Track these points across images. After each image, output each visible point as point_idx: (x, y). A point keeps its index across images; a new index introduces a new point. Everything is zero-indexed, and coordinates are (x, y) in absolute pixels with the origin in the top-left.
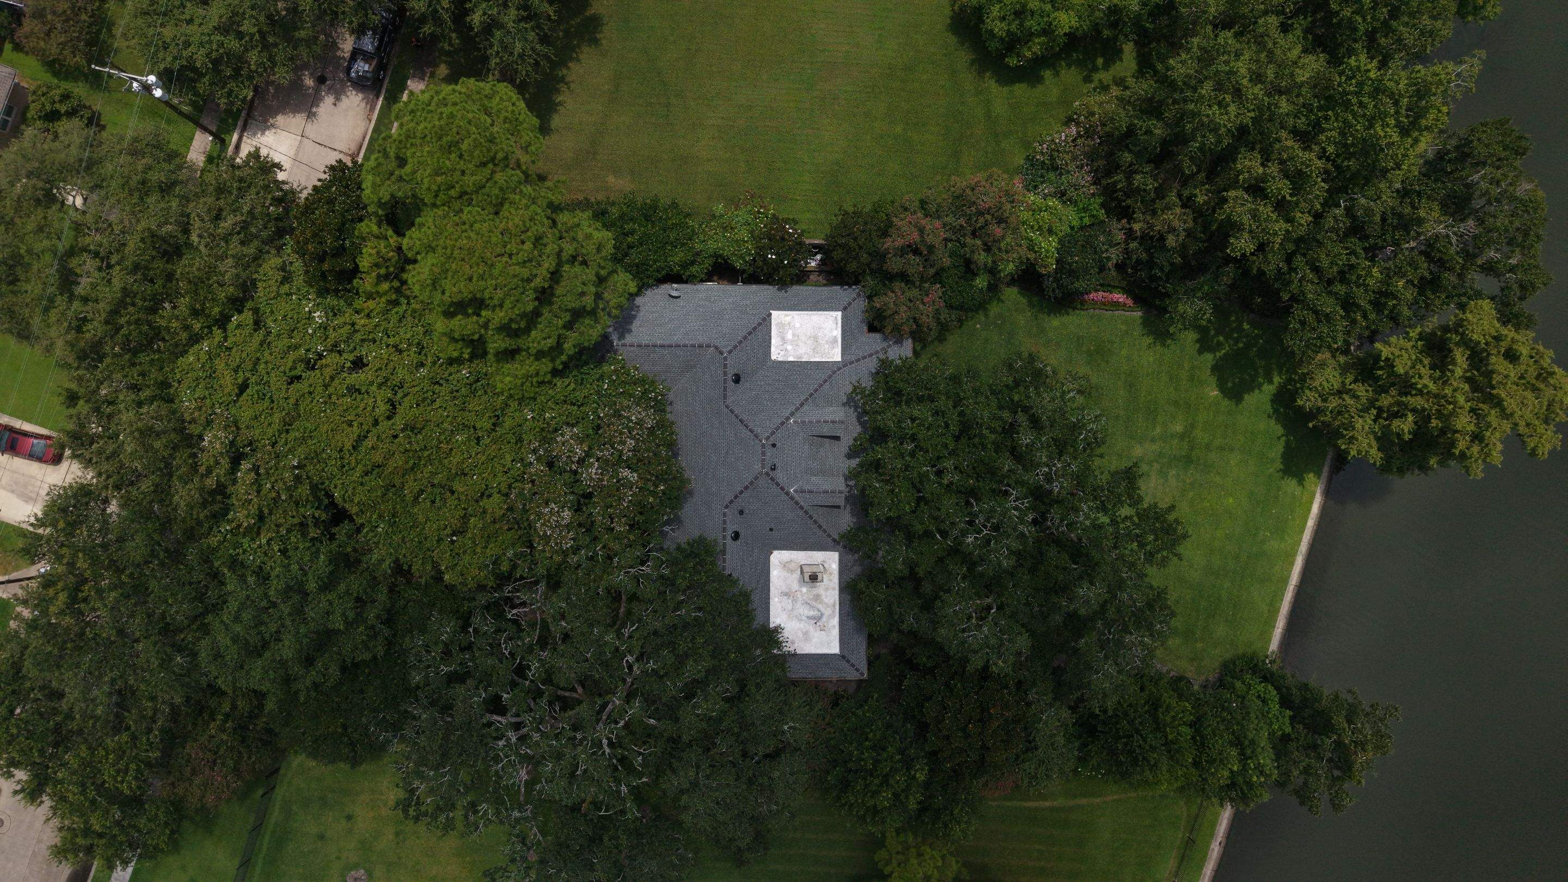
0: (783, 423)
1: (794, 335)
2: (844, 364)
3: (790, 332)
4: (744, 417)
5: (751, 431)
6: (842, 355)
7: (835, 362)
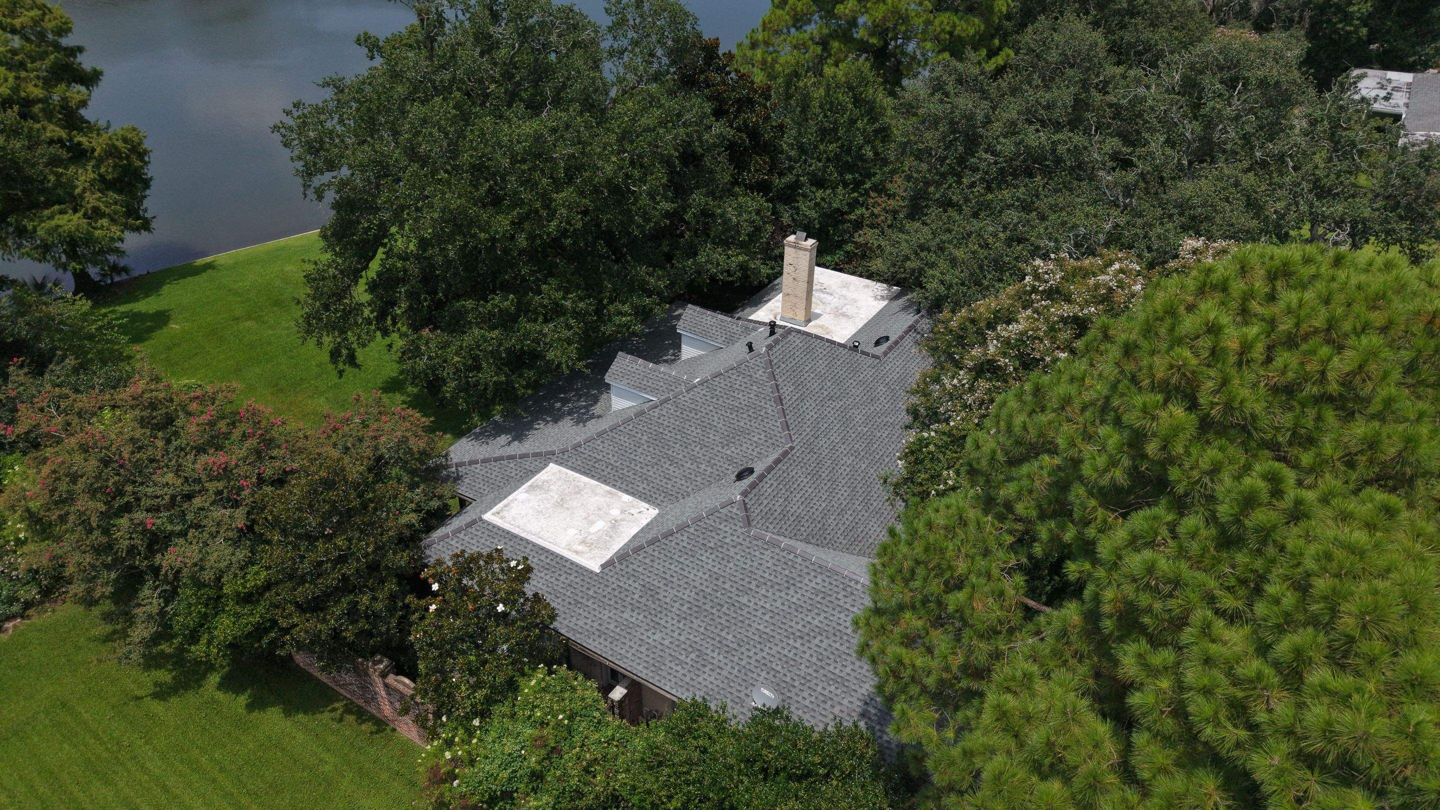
0: (717, 375)
1: (592, 523)
3: (593, 529)
4: (771, 408)
5: (773, 376)
6: (538, 470)
7: (561, 464)
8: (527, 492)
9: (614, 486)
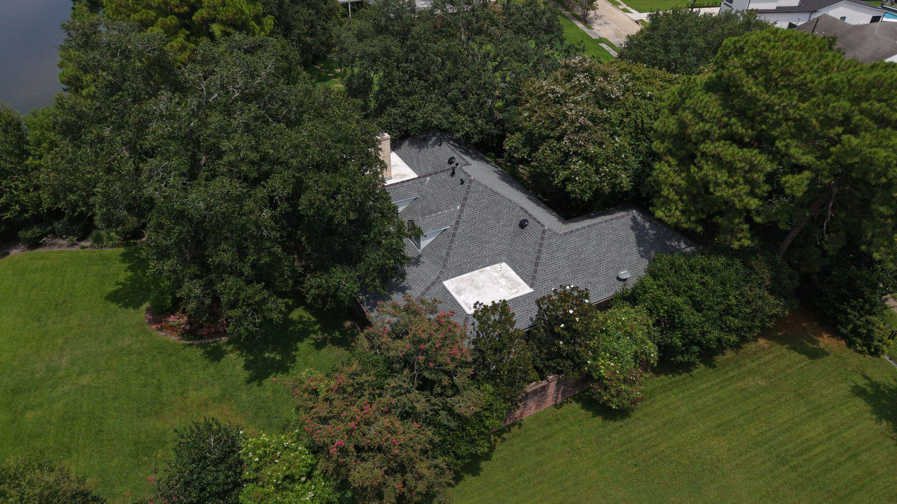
0: (465, 199)
1: (499, 283)
2: (438, 281)
3: (504, 284)
6: (444, 287)
7: (447, 279)
8: (460, 295)
9: (478, 269)
